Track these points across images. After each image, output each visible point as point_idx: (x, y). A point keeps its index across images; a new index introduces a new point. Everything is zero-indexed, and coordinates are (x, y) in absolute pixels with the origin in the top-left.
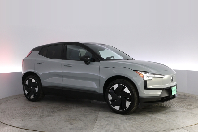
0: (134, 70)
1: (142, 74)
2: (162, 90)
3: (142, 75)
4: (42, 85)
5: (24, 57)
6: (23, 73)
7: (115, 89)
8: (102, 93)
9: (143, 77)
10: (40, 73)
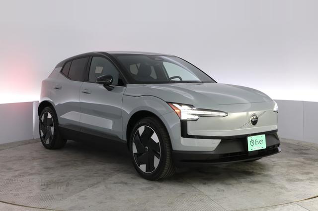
0: (167, 102)
1: (178, 109)
2: (220, 140)
3: (179, 111)
4: (58, 124)
5: (46, 77)
6: (40, 102)
7: (141, 134)
8: (126, 140)
9: (179, 114)
10: (56, 104)
